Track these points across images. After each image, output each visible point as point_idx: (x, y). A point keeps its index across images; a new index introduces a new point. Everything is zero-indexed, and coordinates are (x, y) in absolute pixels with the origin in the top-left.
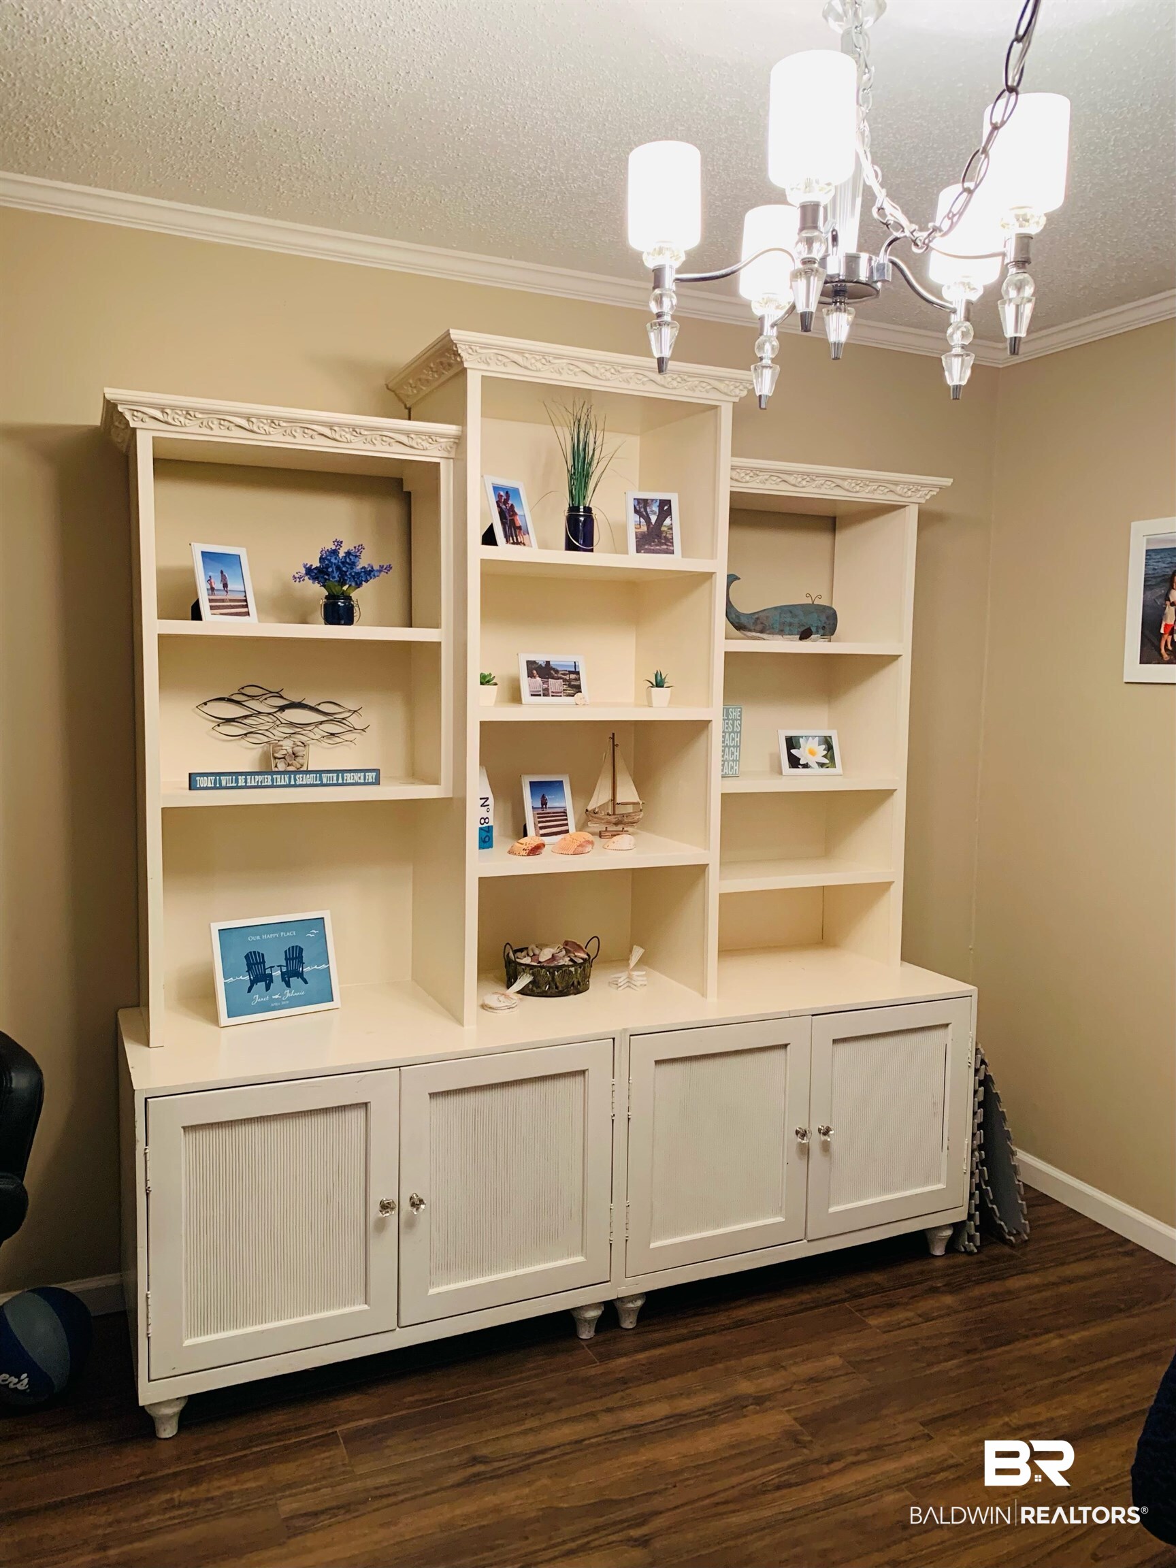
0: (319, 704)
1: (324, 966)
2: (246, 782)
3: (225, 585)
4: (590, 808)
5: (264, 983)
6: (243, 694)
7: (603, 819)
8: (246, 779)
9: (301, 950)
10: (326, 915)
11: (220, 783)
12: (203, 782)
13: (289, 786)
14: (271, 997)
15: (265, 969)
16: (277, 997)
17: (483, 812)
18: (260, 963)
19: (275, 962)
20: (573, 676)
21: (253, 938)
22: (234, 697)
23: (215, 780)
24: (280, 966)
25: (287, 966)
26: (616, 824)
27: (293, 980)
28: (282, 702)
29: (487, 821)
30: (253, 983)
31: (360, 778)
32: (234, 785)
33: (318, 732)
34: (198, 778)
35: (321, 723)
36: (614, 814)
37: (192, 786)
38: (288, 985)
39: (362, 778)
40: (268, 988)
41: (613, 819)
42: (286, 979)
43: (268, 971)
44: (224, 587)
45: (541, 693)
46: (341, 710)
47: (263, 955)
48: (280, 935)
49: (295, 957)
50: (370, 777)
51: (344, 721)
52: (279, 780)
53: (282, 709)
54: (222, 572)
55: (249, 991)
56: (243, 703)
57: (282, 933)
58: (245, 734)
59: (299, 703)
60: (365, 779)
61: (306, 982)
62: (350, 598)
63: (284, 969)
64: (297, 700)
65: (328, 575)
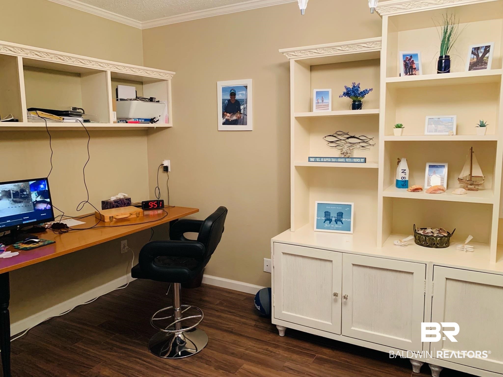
0: (360, 137)
1: (349, 220)
2: (323, 160)
3: (323, 101)
4: (460, 178)
5: (329, 221)
6: (336, 134)
7: (465, 182)
8: (323, 159)
9: (342, 213)
10: (352, 204)
11: (316, 160)
12: (312, 159)
13: (336, 162)
14: (330, 226)
15: (330, 217)
16: (332, 226)
17: (403, 175)
18: (329, 215)
19: (334, 216)
20: (450, 124)
21: (328, 207)
22: (334, 135)
23: (315, 159)
24: (335, 217)
25: (337, 218)
26: (471, 185)
27: (338, 222)
28: (348, 136)
29: (405, 178)
30: (326, 220)
31: (358, 160)
32: (320, 161)
33: (358, 146)
34: (310, 158)
35: (359, 143)
36: (471, 181)
37: (309, 161)
38: (337, 223)
39: (359, 160)
40: (330, 223)
41: (469, 182)
42: (336, 221)
43: (331, 218)
44: (322, 101)
45: (433, 131)
46: (367, 138)
47: (330, 213)
48: (336, 208)
49: (340, 215)
50: (362, 160)
51: (368, 142)
52: (333, 160)
53: (348, 138)
54: (322, 97)
55: (324, 222)
56: (337, 137)
57: (337, 207)
58: (336, 146)
59: (353, 136)
60: (360, 161)
61: (342, 223)
62: (360, 101)
63: (336, 218)
64: (352, 135)
65: (350, 94)
